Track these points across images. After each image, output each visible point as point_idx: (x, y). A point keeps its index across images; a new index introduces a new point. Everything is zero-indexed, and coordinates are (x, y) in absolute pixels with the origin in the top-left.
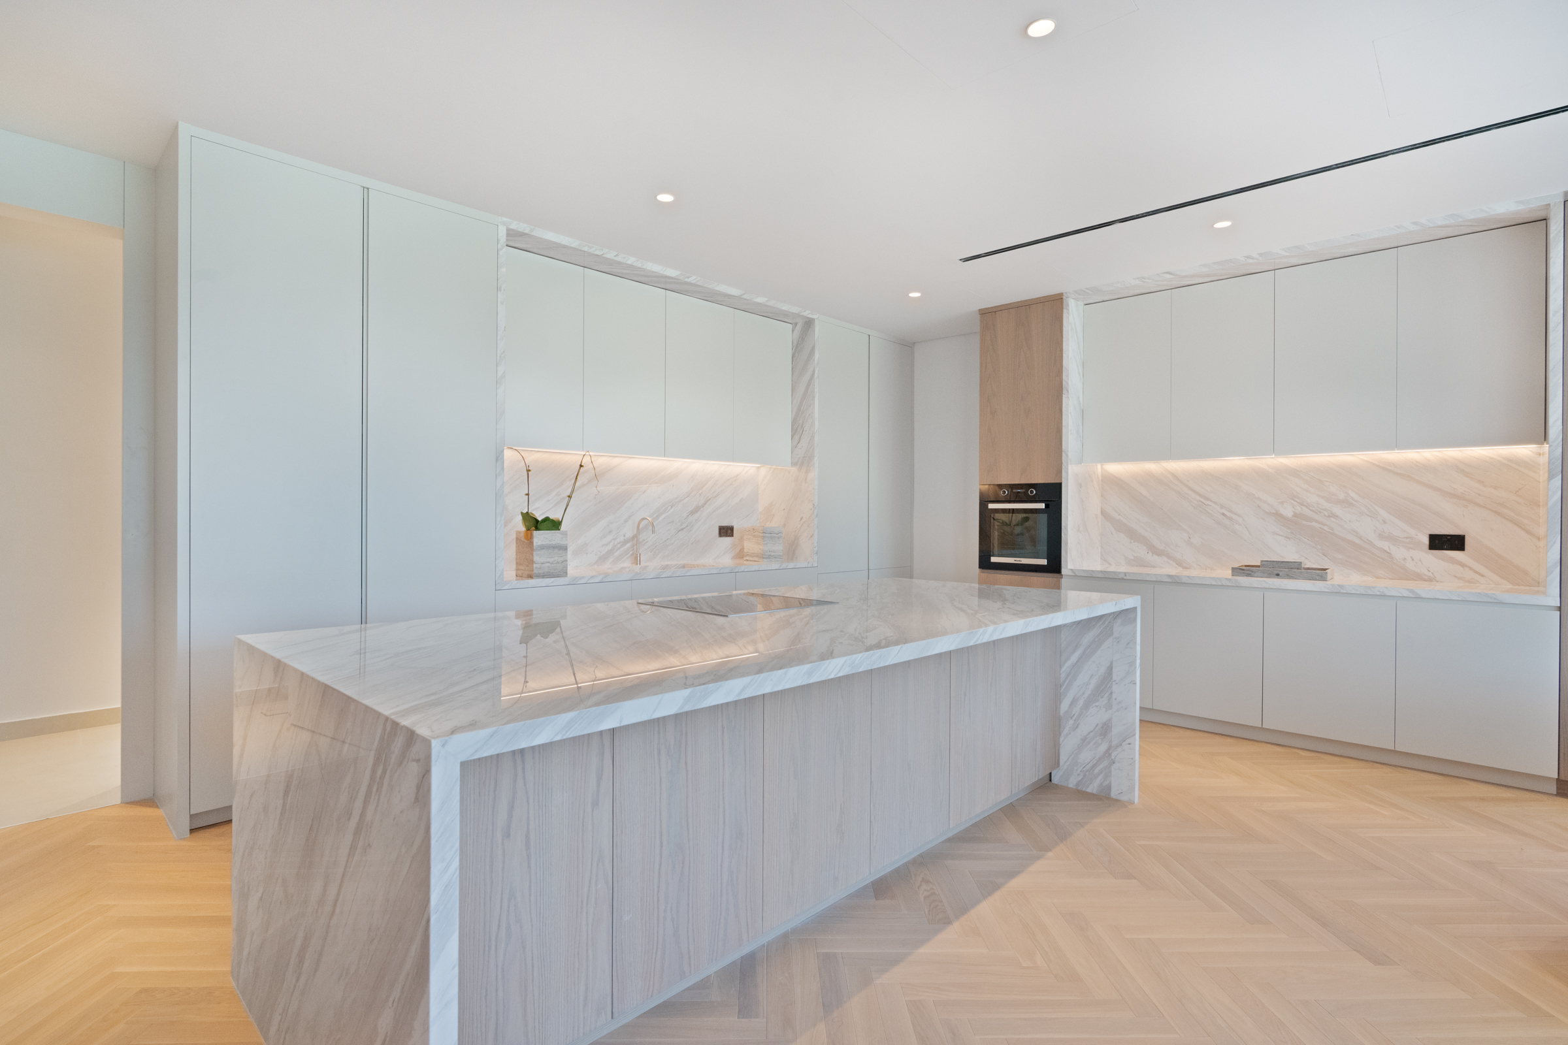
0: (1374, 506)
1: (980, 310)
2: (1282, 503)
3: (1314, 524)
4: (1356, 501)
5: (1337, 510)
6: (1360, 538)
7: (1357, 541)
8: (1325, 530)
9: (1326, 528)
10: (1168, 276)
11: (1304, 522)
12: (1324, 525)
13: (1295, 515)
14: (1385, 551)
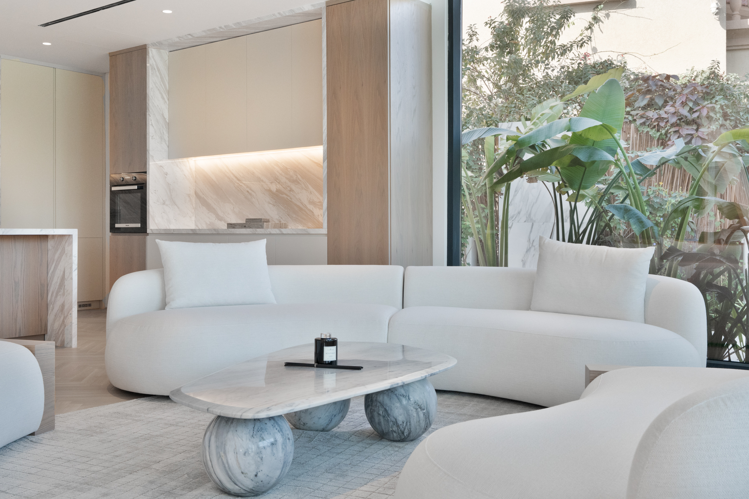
0: (307, 183)
1: (109, 53)
2: (272, 183)
3: (284, 196)
4: (300, 181)
5: (293, 187)
6: (302, 203)
7: (301, 206)
8: (288, 199)
9: (289, 198)
10: (190, 37)
11: (281, 195)
12: (288, 196)
13: (277, 191)
14: (311, 211)
